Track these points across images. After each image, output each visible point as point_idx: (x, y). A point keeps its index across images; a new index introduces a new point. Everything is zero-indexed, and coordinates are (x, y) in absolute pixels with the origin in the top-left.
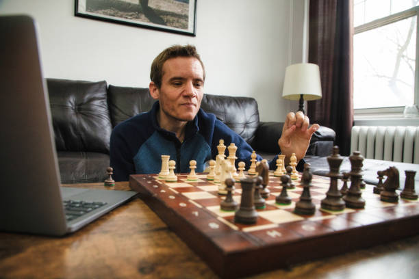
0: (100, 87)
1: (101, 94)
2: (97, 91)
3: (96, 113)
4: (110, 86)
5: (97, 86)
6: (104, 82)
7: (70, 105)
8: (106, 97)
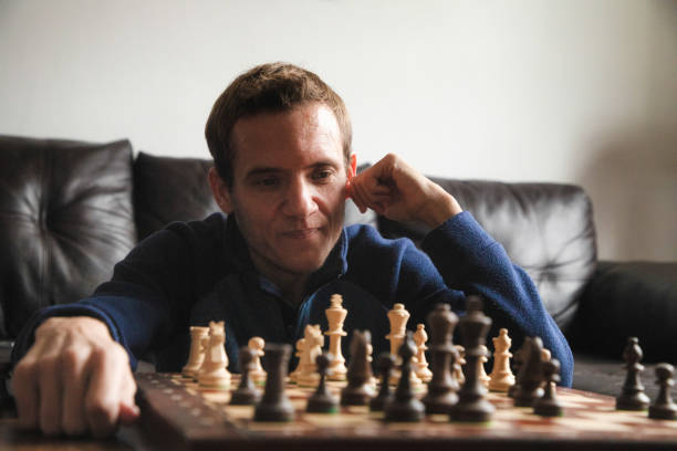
0: (112, 159)
1: (117, 178)
2: (103, 170)
3: (98, 232)
4: (141, 155)
5: (105, 155)
6: (124, 144)
7: (25, 210)
8: (129, 186)
